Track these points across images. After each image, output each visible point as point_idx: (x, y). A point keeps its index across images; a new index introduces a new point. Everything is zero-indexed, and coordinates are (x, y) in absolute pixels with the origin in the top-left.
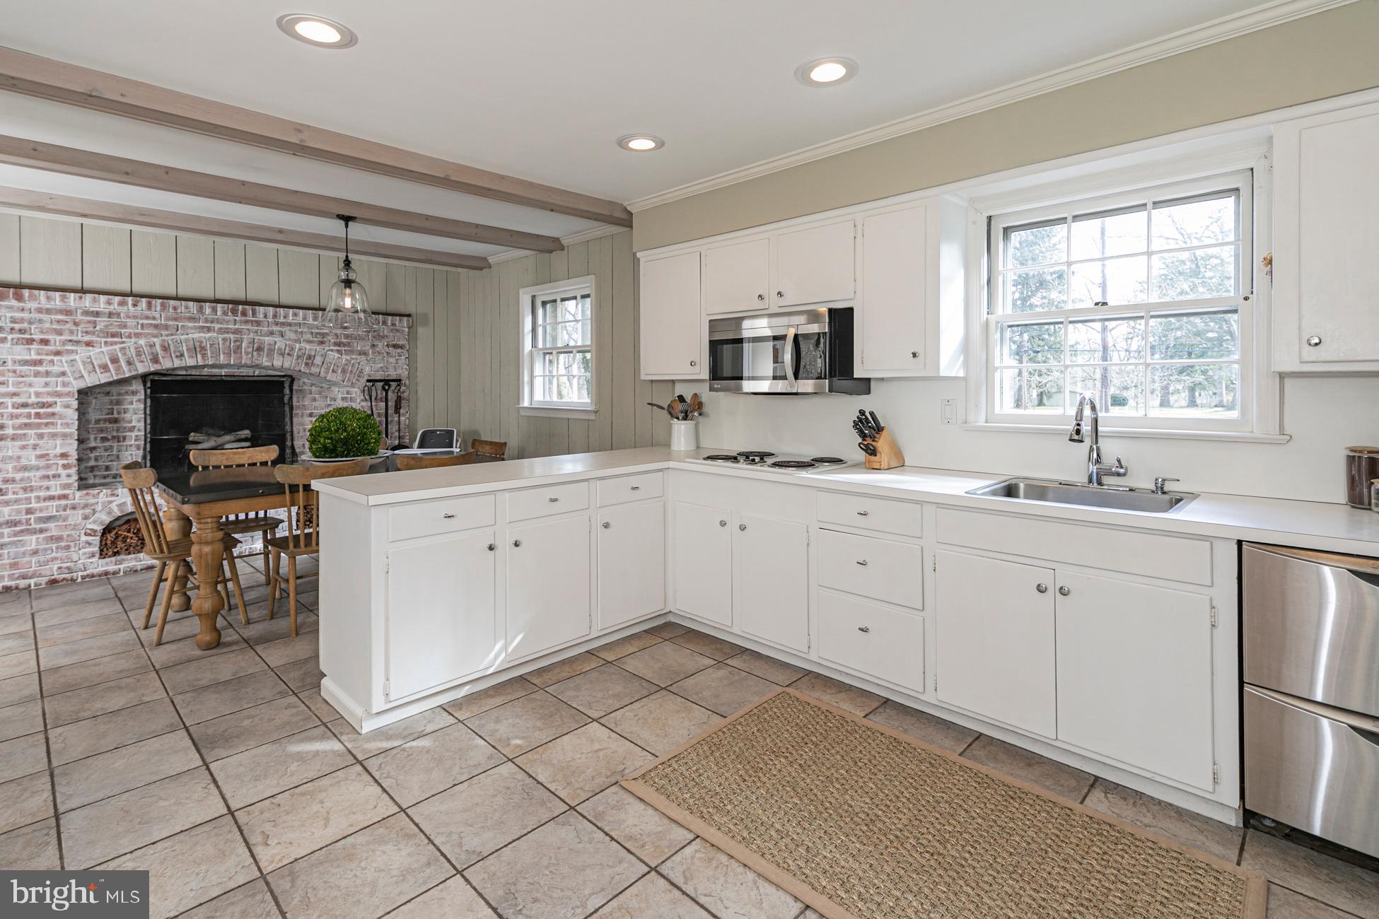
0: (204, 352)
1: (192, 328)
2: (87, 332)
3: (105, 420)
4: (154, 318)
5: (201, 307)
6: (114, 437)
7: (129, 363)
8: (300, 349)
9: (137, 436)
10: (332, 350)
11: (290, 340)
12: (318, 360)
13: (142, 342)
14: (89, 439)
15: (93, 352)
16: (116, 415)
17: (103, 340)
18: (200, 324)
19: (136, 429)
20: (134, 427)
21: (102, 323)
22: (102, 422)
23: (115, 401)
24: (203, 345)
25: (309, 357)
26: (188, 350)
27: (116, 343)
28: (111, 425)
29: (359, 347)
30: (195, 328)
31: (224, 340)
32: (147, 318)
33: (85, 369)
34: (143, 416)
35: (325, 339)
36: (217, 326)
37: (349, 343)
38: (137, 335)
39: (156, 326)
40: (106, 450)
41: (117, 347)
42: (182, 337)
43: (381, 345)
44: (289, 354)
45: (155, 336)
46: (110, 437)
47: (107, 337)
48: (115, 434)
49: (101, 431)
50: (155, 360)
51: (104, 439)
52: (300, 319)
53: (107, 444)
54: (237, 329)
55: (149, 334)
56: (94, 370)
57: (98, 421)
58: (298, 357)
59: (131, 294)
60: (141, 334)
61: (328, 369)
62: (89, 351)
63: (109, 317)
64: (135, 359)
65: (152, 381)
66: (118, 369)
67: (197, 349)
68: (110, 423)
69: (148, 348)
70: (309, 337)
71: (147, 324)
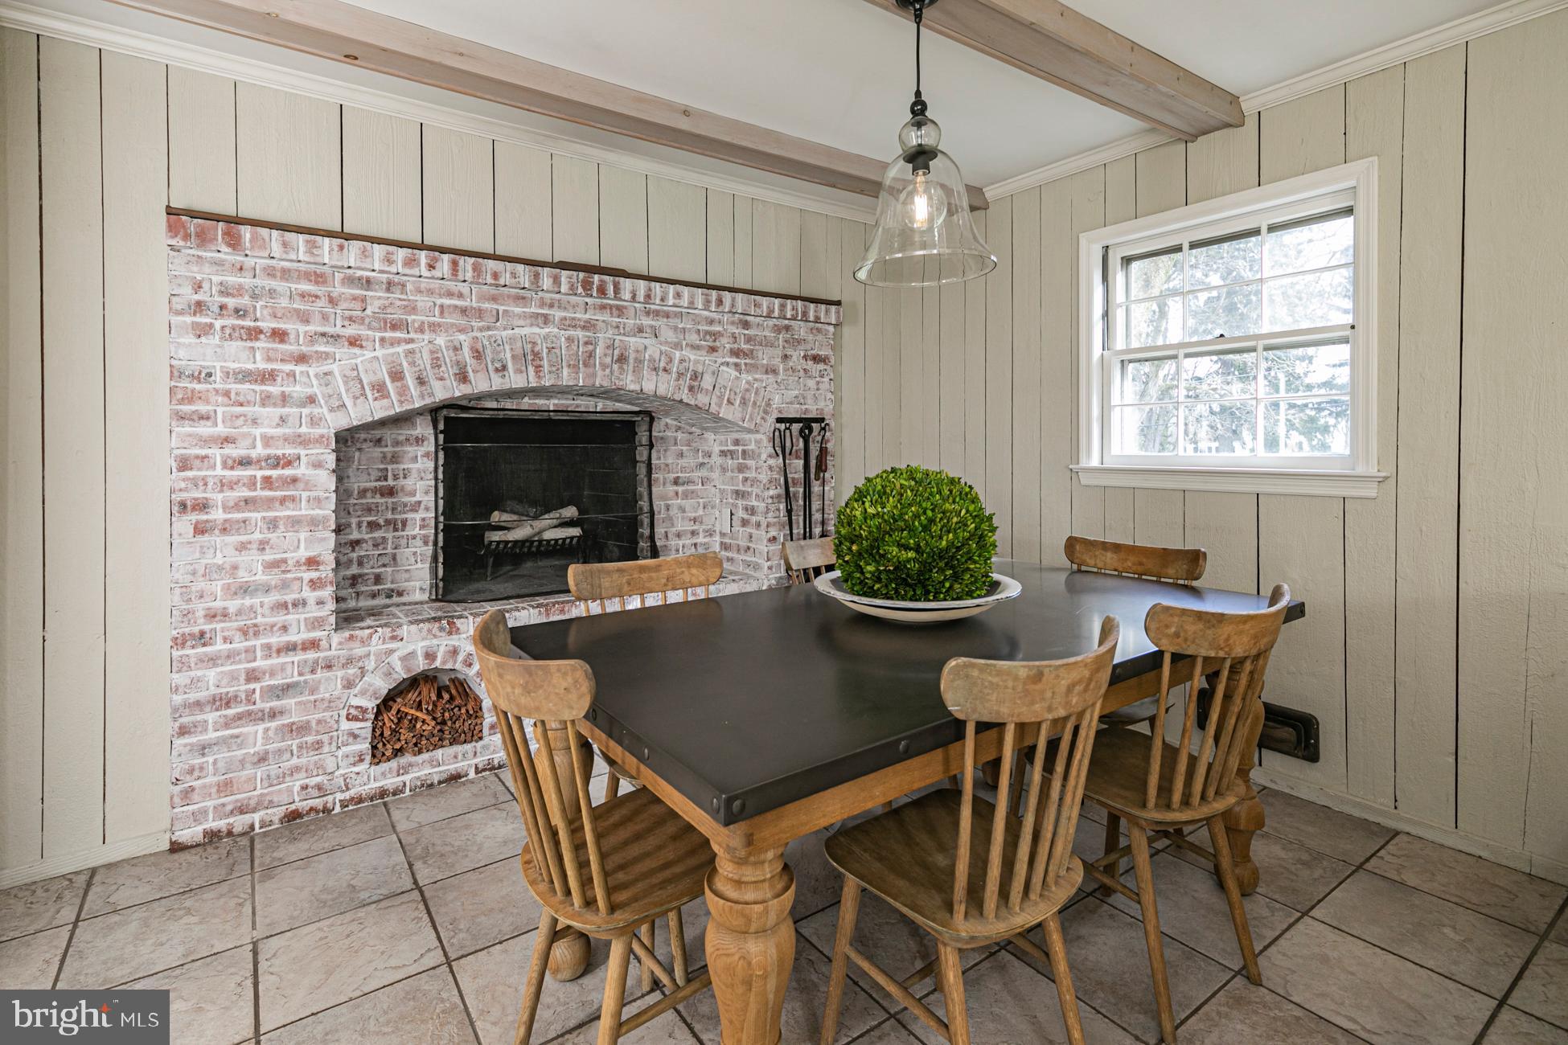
0: (538, 362)
1: (519, 316)
2: (350, 319)
3: (375, 491)
4: (461, 296)
5: (537, 276)
6: (388, 522)
7: (421, 381)
8: (682, 361)
9: (423, 519)
10: (728, 364)
11: (667, 343)
12: (707, 382)
13: (441, 341)
14: (349, 525)
15: (362, 357)
16: (391, 482)
17: (378, 335)
18: (532, 310)
19: (422, 506)
20: (420, 503)
21: (377, 299)
22: (369, 494)
23: (389, 456)
24: (537, 349)
25: (695, 376)
26: (513, 357)
27: (399, 342)
28: (383, 500)
29: (765, 357)
30: (524, 316)
31: (569, 339)
32: (450, 294)
33: (347, 391)
34: (433, 482)
35: (717, 344)
36: (558, 314)
37: (752, 351)
38: (434, 328)
39: (464, 311)
40: (376, 546)
41: (400, 349)
42: (504, 334)
43: (796, 355)
44: (665, 370)
45: (462, 331)
46: (381, 521)
47: (386, 331)
48: (390, 516)
49: (369, 510)
50: (463, 378)
51: (373, 526)
52: (685, 302)
53: (378, 534)
54: (588, 321)
55: (453, 325)
56: (364, 395)
57: (363, 493)
58: (680, 375)
59: (421, 247)
60: (439, 325)
61: (721, 397)
62: (355, 356)
63: (388, 290)
64: (430, 374)
65: (447, 419)
66: (403, 392)
67: (531, 357)
68: (382, 495)
69: (451, 352)
70: (693, 338)
71: (449, 306)
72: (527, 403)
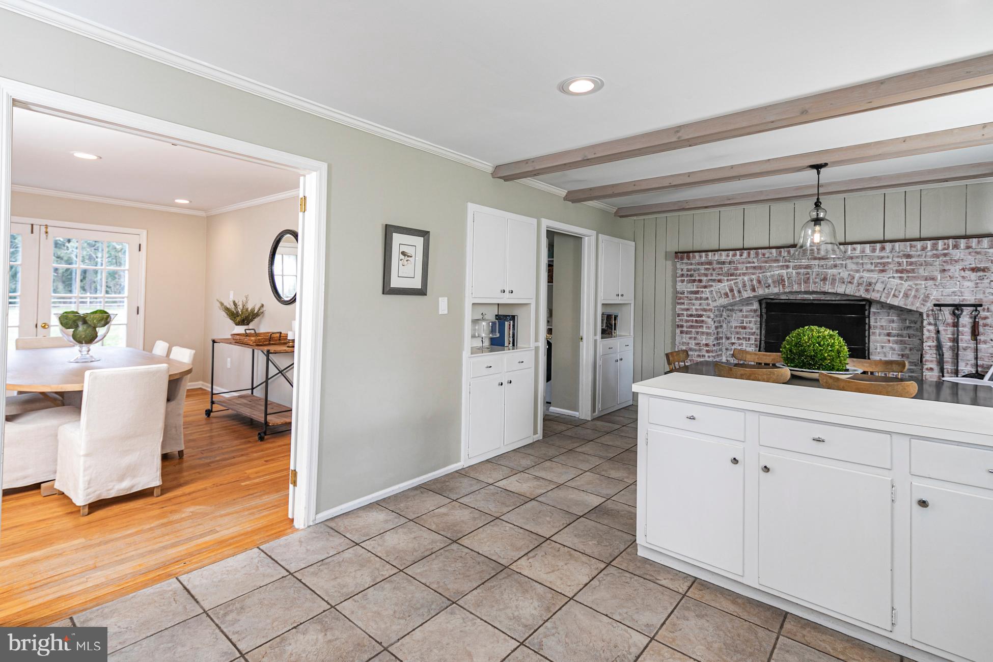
0: (783, 283)
1: (776, 267)
2: (719, 274)
3: (740, 327)
4: (754, 263)
5: (780, 252)
6: (744, 338)
7: (739, 292)
8: (860, 278)
9: (756, 338)
10: (894, 277)
11: (852, 270)
12: (879, 287)
13: (746, 278)
14: (731, 337)
15: (721, 285)
16: (745, 324)
17: (726, 278)
18: (781, 264)
19: (756, 334)
20: (755, 332)
21: (726, 267)
22: (738, 328)
23: (744, 315)
24: (783, 278)
25: (870, 284)
26: (773, 282)
27: (733, 280)
28: (742, 330)
29: (925, 272)
30: (778, 267)
31: (798, 273)
32: (749, 263)
33: (717, 296)
34: (759, 326)
35: (886, 268)
36: (791, 264)
37: (913, 270)
38: (744, 274)
39: (754, 268)
40: (739, 345)
41: (732, 282)
42: (769, 274)
43: (954, 269)
44: (850, 282)
45: (753, 274)
46: (742, 338)
47: (728, 277)
48: (744, 336)
49: (737, 333)
50: (754, 290)
51: (739, 339)
52: (858, 252)
53: (740, 341)
54: (807, 265)
55: (751, 272)
56: (721, 297)
57: (736, 327)
58: (859, 284)
59: (744, 249)
60: (746, 273)
61: (889, 294)
62: (720, 285)
63: (729, 264)
64: (741, 289)
66: (733, 296)
67: (780, 281)
68: (742, 329)
69: (749, 282)
70: (869, 267)
71: (749, 267)
72: (800, 297)
